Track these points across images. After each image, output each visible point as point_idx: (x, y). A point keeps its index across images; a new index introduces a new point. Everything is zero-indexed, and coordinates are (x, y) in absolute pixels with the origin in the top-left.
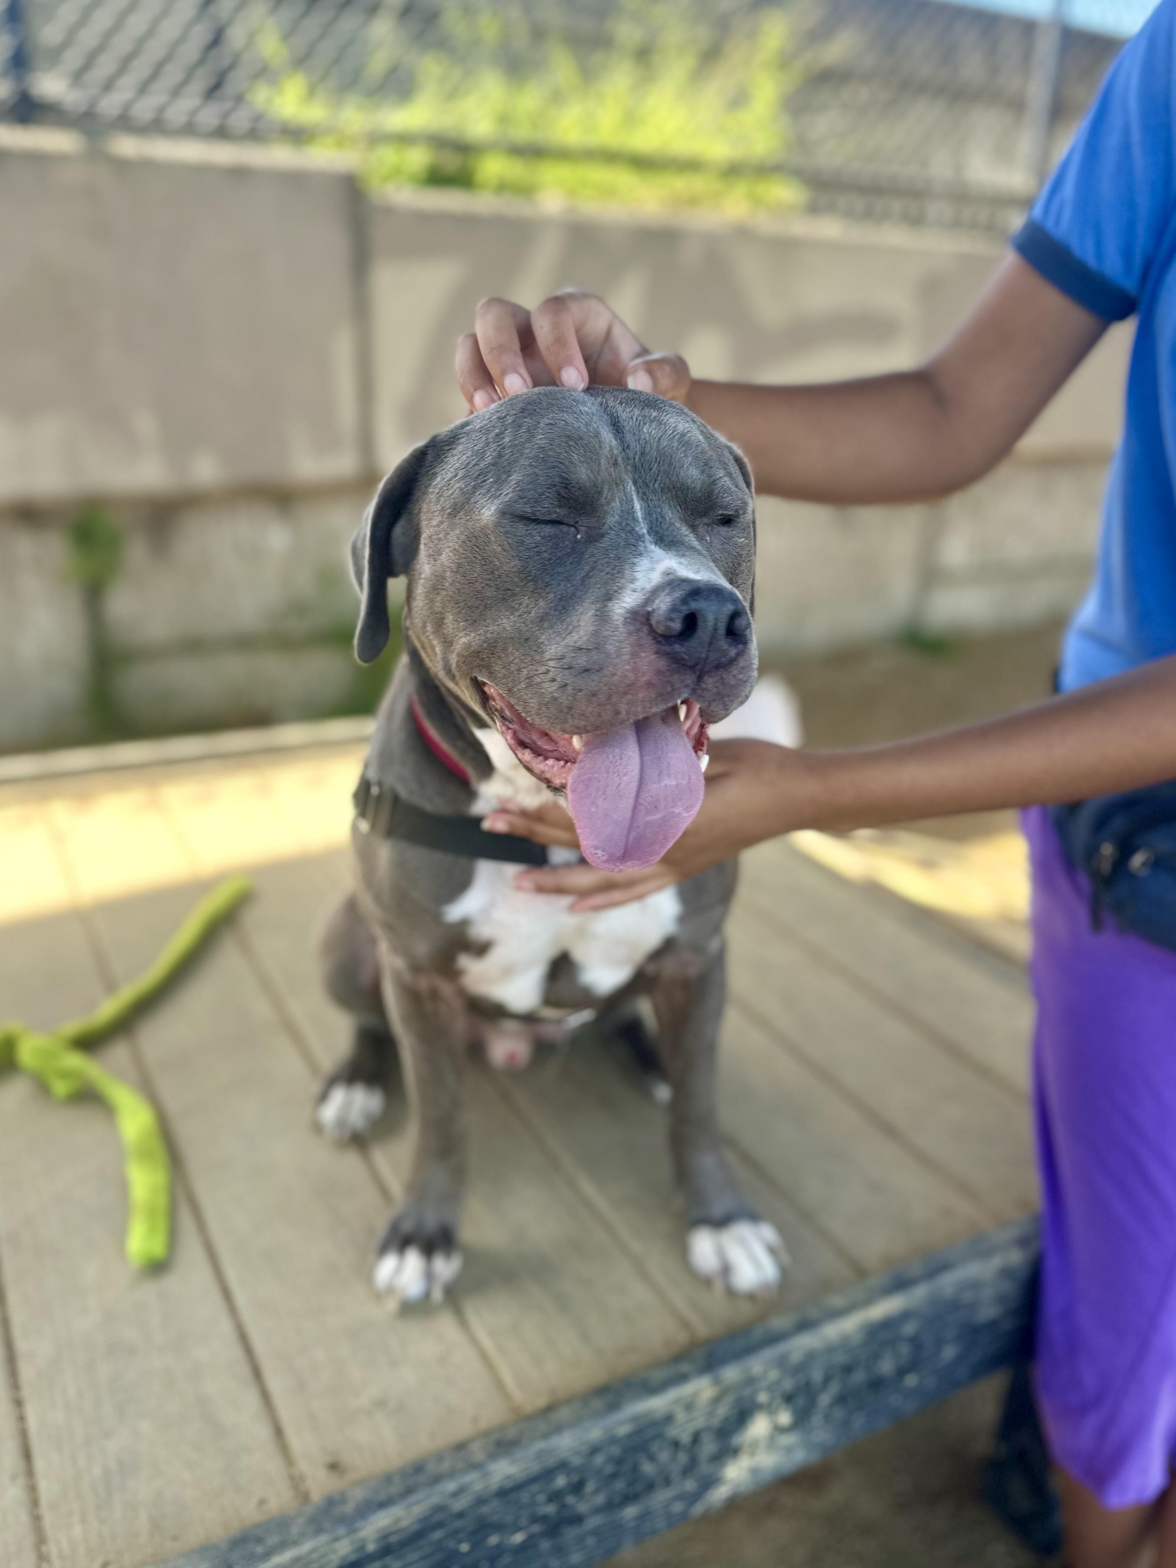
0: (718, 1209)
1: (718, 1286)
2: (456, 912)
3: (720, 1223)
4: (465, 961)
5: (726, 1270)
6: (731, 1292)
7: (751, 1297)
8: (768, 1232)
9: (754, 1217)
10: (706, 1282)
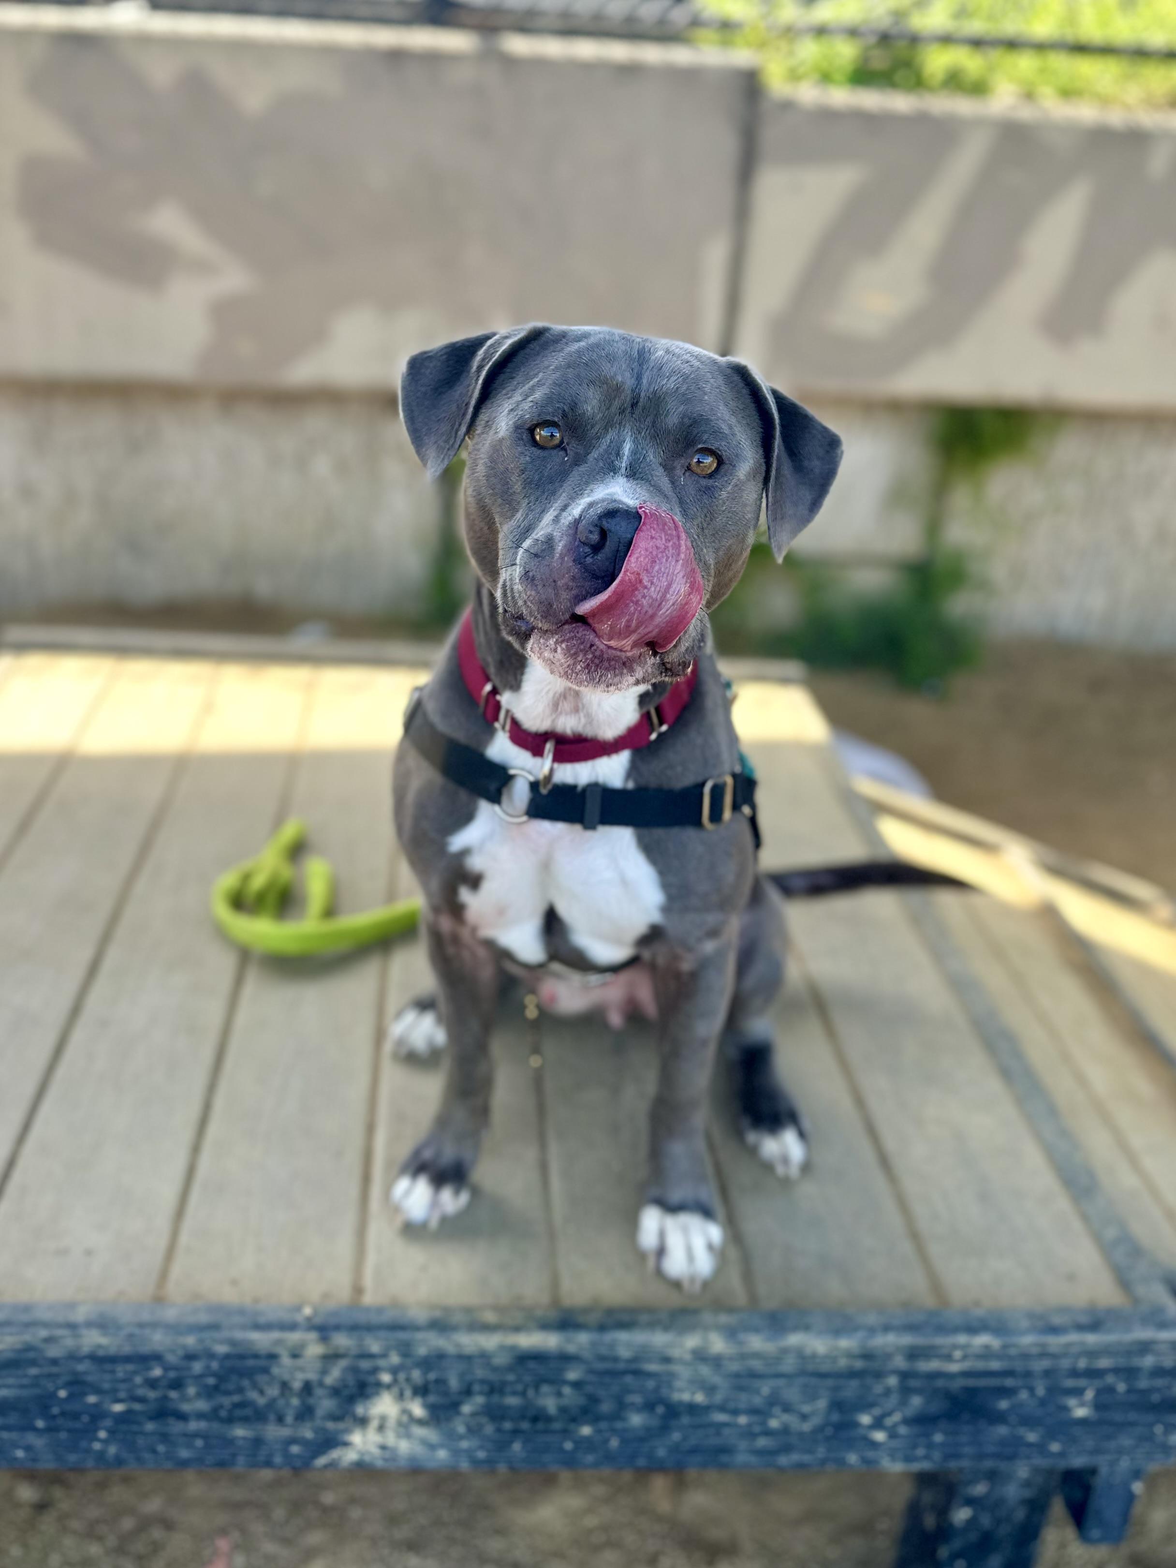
0: (676, 1196)
1: (651, 1262)
2: (459, 841)
3: (671, 1208)
4: (465, 895)
5: (661, 1251)
6: (659, 1272)
7: (676, 1285)
8: (715, 1232)
9: (707, 1213)
10: (642, 1256)
